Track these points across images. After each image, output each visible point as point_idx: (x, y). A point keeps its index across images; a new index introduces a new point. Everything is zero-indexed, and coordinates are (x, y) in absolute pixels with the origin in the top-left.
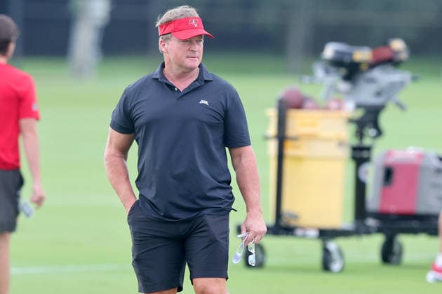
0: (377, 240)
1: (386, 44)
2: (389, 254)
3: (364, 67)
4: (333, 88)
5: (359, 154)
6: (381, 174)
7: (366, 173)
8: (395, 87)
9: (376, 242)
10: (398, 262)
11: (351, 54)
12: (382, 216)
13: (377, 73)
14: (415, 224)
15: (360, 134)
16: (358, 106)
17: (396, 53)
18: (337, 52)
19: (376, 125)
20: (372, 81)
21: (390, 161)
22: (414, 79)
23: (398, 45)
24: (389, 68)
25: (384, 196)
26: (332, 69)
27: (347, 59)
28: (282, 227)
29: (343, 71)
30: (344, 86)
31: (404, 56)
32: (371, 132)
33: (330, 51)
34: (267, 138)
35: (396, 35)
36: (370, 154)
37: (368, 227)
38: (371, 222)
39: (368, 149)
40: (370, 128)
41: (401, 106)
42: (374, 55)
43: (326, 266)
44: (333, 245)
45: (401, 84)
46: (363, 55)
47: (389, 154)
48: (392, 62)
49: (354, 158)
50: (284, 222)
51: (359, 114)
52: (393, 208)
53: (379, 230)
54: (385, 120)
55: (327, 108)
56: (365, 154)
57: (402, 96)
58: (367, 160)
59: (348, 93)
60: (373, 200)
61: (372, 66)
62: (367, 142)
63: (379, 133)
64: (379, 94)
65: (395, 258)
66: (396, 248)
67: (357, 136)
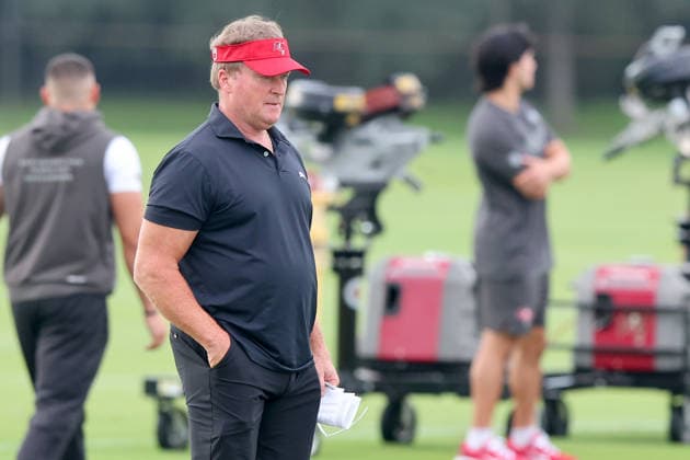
0: (377, 403)
1: (388, 83)
2: (394, 427)
3: (352, 120)
5: (343, 263)
6: (381, 297)
7: (357, 293)
8: (405, 153)
10: (409, 441)
11: (331, 99)
12: (382, 365)
13: (373, 130)
14: (437, 378)
15: (347, 230)
16: (344, 184)
17: (405, 96)
18: (309, 96)
19: (372, 215)
20: (365, 142)
21: (396, 274)
22: (434, 140)
23: (408, 84)
24: (394, 122)
25: (385, 332)
26: (300, 123)
27: (324, 108)
29: (318, 127)
30: (320, 151)
31: (418, 101)
32: (367, 227)
33: (297, 93)
35: (405, 69)
36: (362, 263)
37: (362, 382)
38: (365, 375)
39: (360, 254)
40: (363, 220)
41: (413, 185)
42: (369, 102)
45: (414, 148)
46: (350, 100)
47: (394, 263)
48: (398, 111)
49: (336, 269)
51: (346, 196)
52: (400, 351)
53: (378, 388)
54: (386, 207)
56: (354, 263)
57: (414, 168)
58: (358, 272)
59: (327, 163)
60: (368, 340)
61: (366, 118)
62: (358, 242)
63: (378, 228)
64: (376, 164)
65: (403, 434)
66: (405, 417)
67: (340, 233)
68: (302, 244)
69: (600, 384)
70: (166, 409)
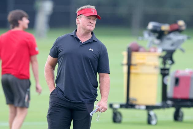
0: (172, 110)
1: (176, 22)
2: (177, 117)
3: (166, 33)
4: (152, 42)
5: (163, 72)
6: (174, 81)
7: (167, 80)
8: (180, 42)
9: (171, 111)
10: (181, 120)
11: (160, 27)
12: (174, 100)
13: (172, 36)
14: (189, 103)
15: (164, 63)
16: (164, 50)
17: (180, 26)
18: (154, 26)
19: (171, 59)
20: (170, 39)
21: (178, 75)
22: (188, 38)
23: (181, 23)
24: (177, 33)
25: (175, 91)
26: (152, 34)
27: (158, 29)
28: (129, 105)
29: (157, 35)
30: (157, 41)
31: (184, 28)
32: (169, 62)
33: (151, 25)
34: (123, 65)
35: (180, 19)
36: (169, 72)
37: (168, 105)
38: (169, 102)
39: (168, 70)
40: (169, 60)
41: (182, 50)
42: (171, 27)
43: (149, 122)
44: (152, 113)
45: (183, 41)
46: (165, 27)
47: (177, 72)
48: (178, 30)
49: (162, 74)
50: (130, 102)
51: (164, 54)
52: (179, 96)
53: (173, 106)
54: (175, 56)
55: (149, 51)
56: (166, 72)
57: (183, 46)
58: (167, 74)
59: (159, 45)
60: (170, 92)
61: (170, 32)
62: (167, 66)
63: (173, 62)
64: (172, 45)
65: (180, 118)
66: (180, 114)
67: (163, 64)
70: (115, 112)
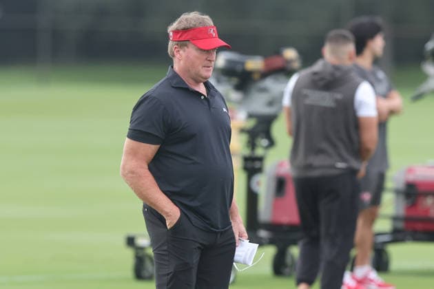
0: (270, 251)
1: (278, 53)
3: (256, 76)
5: (250, 165)
6: (273, 185)
7: (258, 183)
11: (243, 64)
13: (269, 83)
15: (252, 144)
16: (250, 116)
17: (288, 62)
18: (229, 62)
19: (268, 135)
20: (264, 90)
21: (283, 171)
23: (290, 54)
24: (282, 77)
25: (276, 208)
26: (224, 78)
27: (239, 68)
29: (235, 80)
30: (236, 96)
31: (296, 65)
32: (264, 142)
35: (289, 44)
36: (262, 165)
37: (261, 238)
38: (263, 234)
39: (261, 159)
40: (263, 138)
42: (267, 65)
46: (255, 64)
47: (280, 164)
48: (284, 71)
49: (246, 169)
51: (251, 124)
52: (285, 219)
53: (271, 242)
56: (257, 165)
58: (259, 170)
59: (240, 103)
60: (265, 211)
61: (265, 75)
62: (259, 152)
63: (272, 143)
64: (271, 104)
65: (287, 270)
66: (288, 260)
67: (248, 146)
68: (224, 153)
69: (409, 240)
70: (140, 254)
